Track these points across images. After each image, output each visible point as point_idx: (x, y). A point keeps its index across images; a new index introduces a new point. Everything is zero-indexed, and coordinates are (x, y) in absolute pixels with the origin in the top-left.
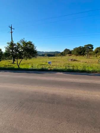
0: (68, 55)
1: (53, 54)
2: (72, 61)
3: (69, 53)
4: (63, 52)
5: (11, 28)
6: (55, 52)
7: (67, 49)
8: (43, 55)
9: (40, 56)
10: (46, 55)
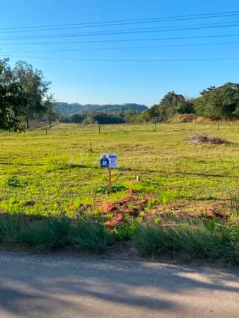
0: (178, 117)
3: (181, 111)
7: (173, 94)
10: (89, 119)
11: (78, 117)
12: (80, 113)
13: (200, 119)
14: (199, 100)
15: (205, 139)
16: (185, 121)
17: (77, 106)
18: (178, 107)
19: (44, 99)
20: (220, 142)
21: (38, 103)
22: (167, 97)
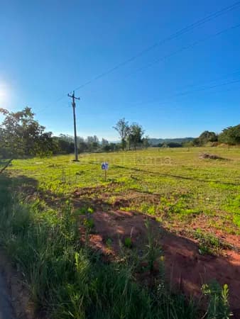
0: (209, 144)
1: (180, 143)
2: (208, 159)
3: (212, 141)
4: (198, 139)
5: (73, 97)
6: (184, 140)
7: (208, 132)
8: (160, 146)
9: (155, 146)
10: (165, 145)
11: (160, 144)
12: (162, 143)
13: (222, 145)
14: (222, 135)
15: (207, 156)
16: (213, 146)
17: (161, 140)
18: (210, 139)
19: (142, 138)
20: (215, 158)
21: (140, 139)
22: (203, 134)
